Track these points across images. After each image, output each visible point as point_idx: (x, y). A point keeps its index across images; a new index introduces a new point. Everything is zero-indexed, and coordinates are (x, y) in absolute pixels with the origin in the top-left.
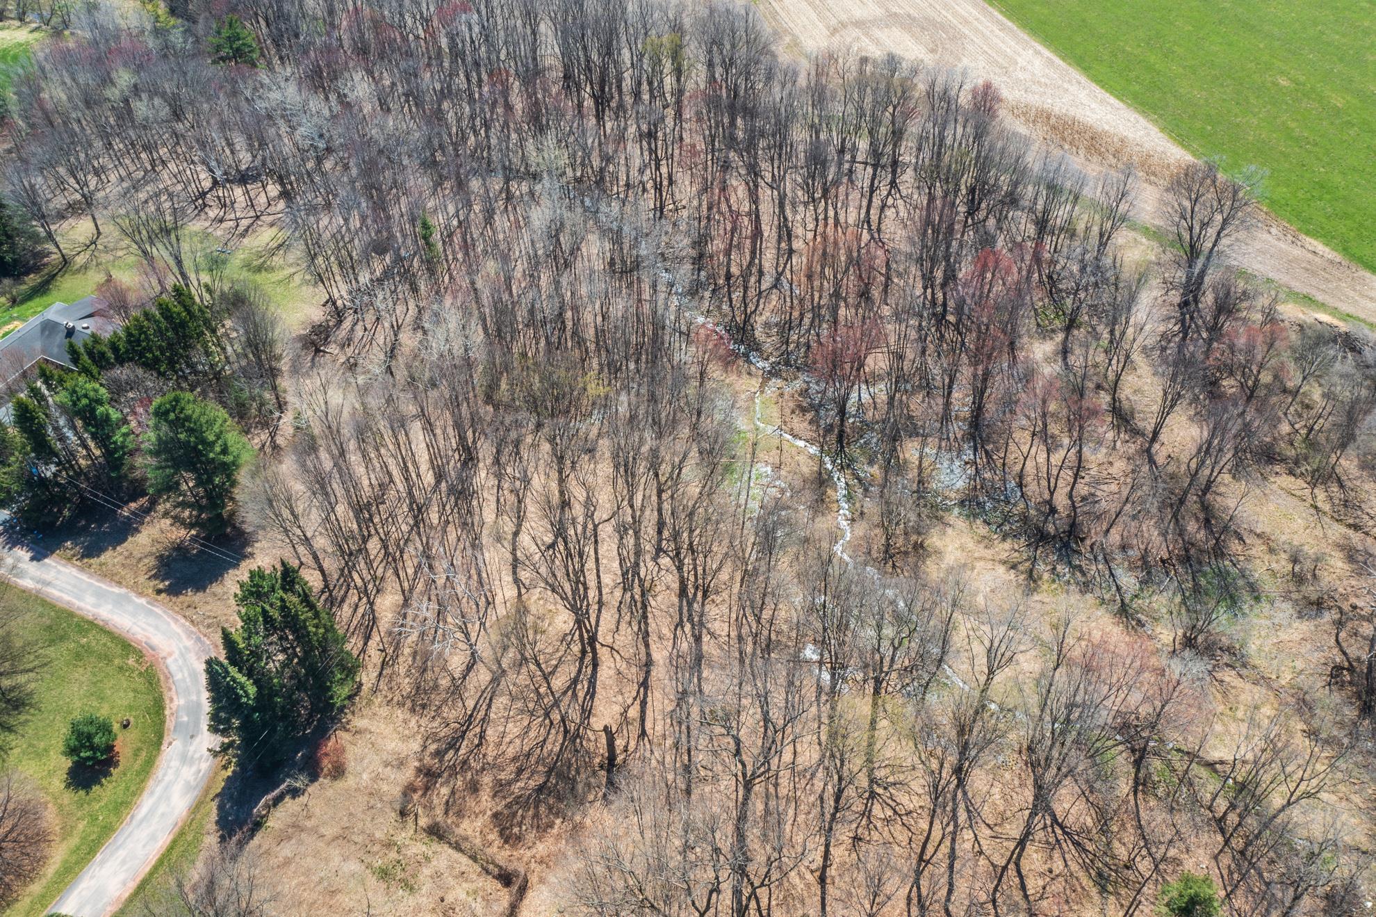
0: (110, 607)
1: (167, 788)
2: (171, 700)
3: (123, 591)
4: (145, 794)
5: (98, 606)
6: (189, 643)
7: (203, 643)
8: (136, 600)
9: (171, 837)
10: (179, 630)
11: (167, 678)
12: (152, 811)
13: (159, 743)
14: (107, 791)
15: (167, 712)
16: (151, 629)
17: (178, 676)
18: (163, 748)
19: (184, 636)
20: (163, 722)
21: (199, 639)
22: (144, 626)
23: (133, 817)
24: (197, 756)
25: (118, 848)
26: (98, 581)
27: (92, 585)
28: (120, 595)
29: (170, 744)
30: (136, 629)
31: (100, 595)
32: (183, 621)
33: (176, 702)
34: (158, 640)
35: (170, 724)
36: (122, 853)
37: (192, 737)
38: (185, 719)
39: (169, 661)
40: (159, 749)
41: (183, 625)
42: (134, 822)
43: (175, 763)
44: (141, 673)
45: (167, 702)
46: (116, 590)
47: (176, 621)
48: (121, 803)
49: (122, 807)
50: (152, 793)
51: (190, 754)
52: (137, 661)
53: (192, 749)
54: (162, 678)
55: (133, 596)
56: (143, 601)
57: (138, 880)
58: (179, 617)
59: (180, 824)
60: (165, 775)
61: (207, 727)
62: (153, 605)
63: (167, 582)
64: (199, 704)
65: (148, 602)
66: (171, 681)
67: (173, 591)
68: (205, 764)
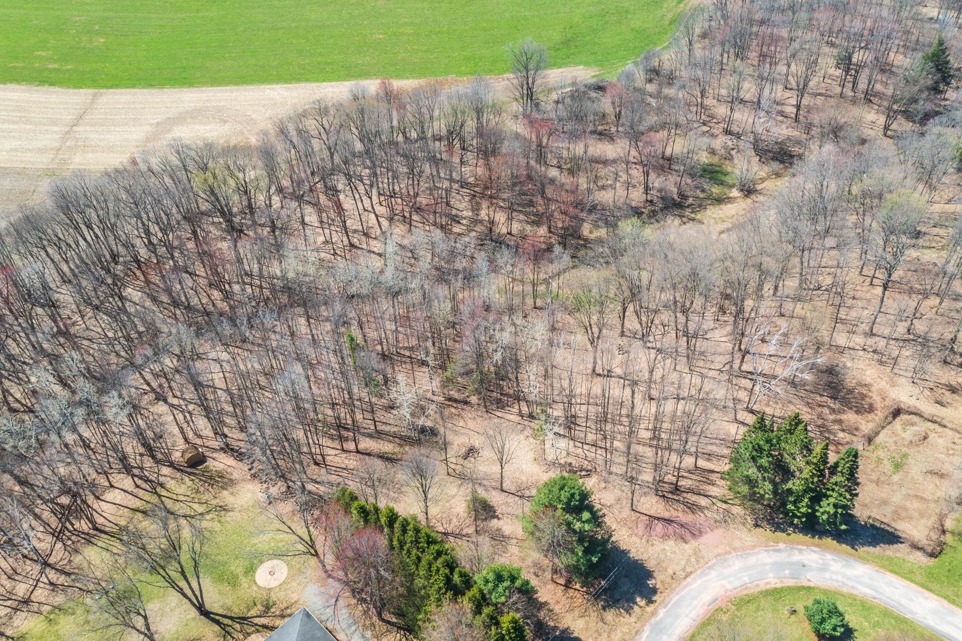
1: (849, 579)
2: (767, 583)
3: (647, 628)
4: (855, 592)
6: (713, 574)
7: (714, 565)
8: (658, 618)
9: (888, 573)
10: (699, 582)
11: (746, 588)
12: (869, 587)
13: (809, 589)
15: (779, 586)
16: (695, 602)
17: (746, 579)
18: (812, 585)
19: (706, 578)
20: (789, 588)
21: (709, 568)
22: (690, 609)
23: (874, 598)
24: (821, 562)
25: (901, 605)
29: (809, 580)
30: (693, 615)
32: (689, 580)
33: (771, 580)
34: (707, 598)
35: (791, 583)
36: (904, 602)
37: (804, 566)
38: (787, 572)
39: (729, 587)
40: (813, 588)
41: (694, 579)
42: (878, 596)
43: (827, 575)
44: (737, 610)
45: (769, 587)
47: (688, 584)
48: (863, 606)
50: (853, 588)
51: (819, 566)
52: (725, 613)
53: (815, 565)
54: (745, 592)
55: (653, 620)
56: (662, 612)
57: (921, 589)
58: (684, 583)
59: (877, 568)
60: (837, 581)
61: (797, 557)
62: (669, 602)
63: (638, 599)
64: (775, 564)
65: (665, 607)
66: (749, 585)
67: (650, 594)
68: (829, 556)
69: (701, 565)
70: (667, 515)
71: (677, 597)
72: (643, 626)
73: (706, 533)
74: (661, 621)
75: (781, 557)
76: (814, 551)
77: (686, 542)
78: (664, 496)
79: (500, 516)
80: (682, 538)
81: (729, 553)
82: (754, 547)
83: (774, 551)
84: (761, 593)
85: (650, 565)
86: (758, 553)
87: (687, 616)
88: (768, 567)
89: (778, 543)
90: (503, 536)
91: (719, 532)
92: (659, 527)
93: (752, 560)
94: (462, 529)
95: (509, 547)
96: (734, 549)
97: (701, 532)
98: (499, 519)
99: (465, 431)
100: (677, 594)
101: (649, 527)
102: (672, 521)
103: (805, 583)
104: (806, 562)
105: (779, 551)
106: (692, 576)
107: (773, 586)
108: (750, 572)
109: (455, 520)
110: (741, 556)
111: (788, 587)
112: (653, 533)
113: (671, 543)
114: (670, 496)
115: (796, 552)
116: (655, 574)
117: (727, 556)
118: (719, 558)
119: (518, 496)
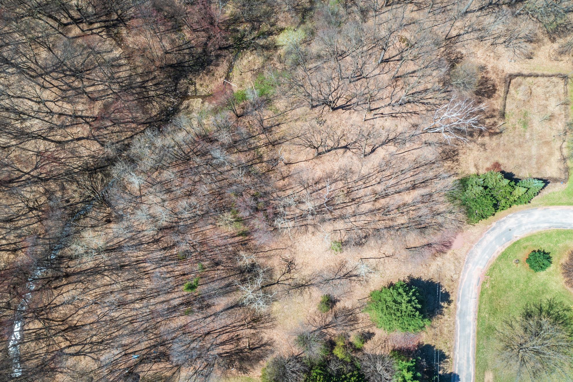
0: (468, 317)
1: (534, 223)
2: (498, 252)
3: (457, 318)
4: (540, 230)
5: (469, 323)
6: (470, 265)
7: (468, 259)
8: (459, 309)
9: (550, 207)
10: (466, 275)
11: (489, 262)
12: (545, 222)
13: (518, 241)
14: (545, 247)
15: (503, 250)
16: (471, 288)
17: (487, 257)
18: (518, 239)
19: (468, 270)
21: (467, 263)
22: (470, 293)
23: (550, 227)
24: (517, 222)
25: (563, 223)
26: (457, 335)
27: (460, 337)
28: (460, 318)
29: (516, 237)
30: (474, 295)
31: (463, 329)
32: (461, 277)
33: (499, 249)
34: (474, 281)
35: (508, 244)
36: (564, 221)
37: (510, 230)
38: (504, 239)
39: (481, 267)
40: (520, 240)
41: (463, 275)
42: (551, 225)
43: (523, 228)
44: (491, 277)
45: (499, 254)
46: (458, 322)
47: (462, 280)
48: (547, 236)
49: (547, 235)
50: (538, 228)
51: (517, 225)
52: (486, 283)
53: (515, 226)
54: (490, 264)
55: (458, 312)
56: (459, 305)
57: (569, 207)
58: (460, 280)
59: (544, 207)
60: (529, 228)
61: (505, 227)
62: (459, 297)
63: (442, 304)
64: (496, 238)
65: (459, 301)
66: (490, 260)
67: (446, 297)
68: (519, 216)
69: (462, 264)
70: (426, 241)
71: (461, 291)
72: (455, 318)
73: (453, 241)
74: (461, 310)
75: (497, 232)
76: (511, 217)
77: (446, 254)
79: (338, 298)
80: (443, 252)
81: (471, 247)
82: (481, 235)
83: (492, 230)
84: (497, 259)
85: (436, 280)
86: (485, 237)
87: (471, 298)
88: (494, 243)
89: (491, 224)
90: (349, 311)
91: (459, 236)
92: (427, 252)
93: (485, 243)
94: (325, 321)
95: (358, 315)
96: (472, 243)
97: (450, 243)
98: (339, 301)
100: (460, 289)
101: (421, 255)
102: (431, 244)
103: (515, 240)
104: (510, 227)
105: (494, 229)
107: (501, 252)
108: (487, 252)
109: (316, 318)
110: (478, 244)
111: (508, 248)
112: (426, 258)
113: (438, 259)
115: (502, 223)
116: (442, 284)
117: (471, 250)
118: (468, 254)
119: (339, 278)
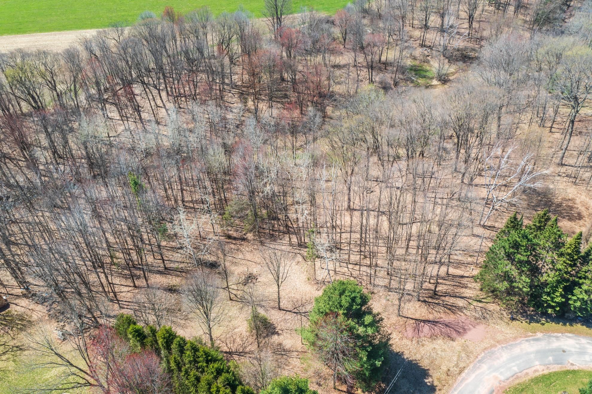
2: (536, 371)
6: (485, 367)
7: (483, 358)
10: (473, 376)
11: (518, 378)
13: (574, 372)
15: (546, 372)
17: (516, 369)
18: (576, 368)
19: (478, 372)
20: (556, 374)
21: (480, 361)
24: (578, 346)
29: (572, 364)
32: (463, 375)
33: (538, 367)
35: (556, 368)
37: (564, 351)
38: (551, 358)
39: (502, 378)
40: (578, 371)
41: (468, 374)
43: (587, 358)
45: (537, 374)
47: (464, 379)
51: (577, 350)
53: (573, 350)
54: (517, 381)
58: (460, 378)
61: (555, 344)
64: (537, 352)
66: (519, 374)
68: (584, 341)
69: (471, 360)
70: (431, 317)
73: (470, 329)
75: (542, 345)
76: (569, 337)
77: (453, 340)
78: (425, 301)
79: (280, 332)
80: (449, 337)
81: (493, 346)
82: (515, 338)
83: (534, 340)
84: (532, 380)
85: (425, 364)
86: (520, 343)
88: (532, 356)
89: (535, 332)
90: (284, 350)
91: (481, 328)
92: (426, 329)
93: (517, 351)
94: (245, 347)
95: (290, 360)
96: (498, 342)
97: (465, 330)
98: (278, 334)
99: (244, 262)
100: (455, 390)
101: (417, 330)
102: (437, 322)
103: (570, 368)
104: (565, 348)
105: (537, 340)
106: (466, 371)
107: (541, 373)
108: (518, 362)
109: (238, 340)
110: (506, 347)
111: (555, 372)
112: (422, 335)
113: (440, 341)
114: (430, 300)
115: (554, 339)
116: (431, 372)
117: (493, 349)
118: (486, 352)
119: (295, 313)
